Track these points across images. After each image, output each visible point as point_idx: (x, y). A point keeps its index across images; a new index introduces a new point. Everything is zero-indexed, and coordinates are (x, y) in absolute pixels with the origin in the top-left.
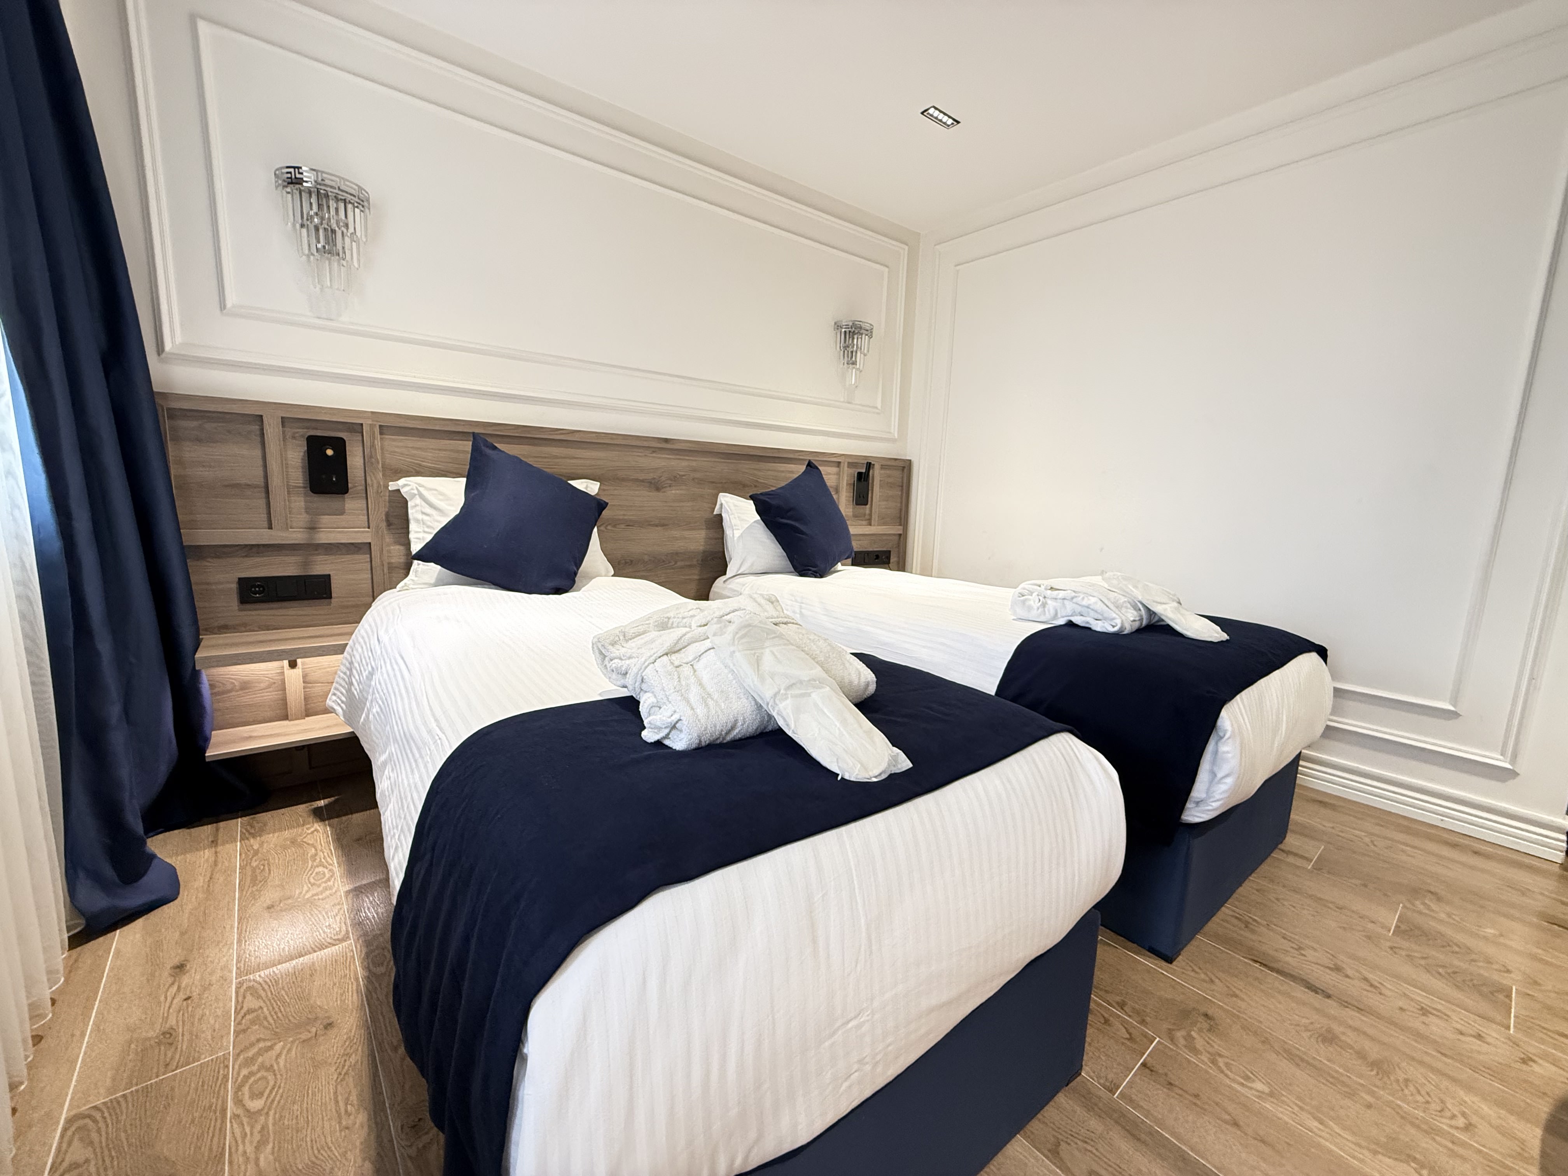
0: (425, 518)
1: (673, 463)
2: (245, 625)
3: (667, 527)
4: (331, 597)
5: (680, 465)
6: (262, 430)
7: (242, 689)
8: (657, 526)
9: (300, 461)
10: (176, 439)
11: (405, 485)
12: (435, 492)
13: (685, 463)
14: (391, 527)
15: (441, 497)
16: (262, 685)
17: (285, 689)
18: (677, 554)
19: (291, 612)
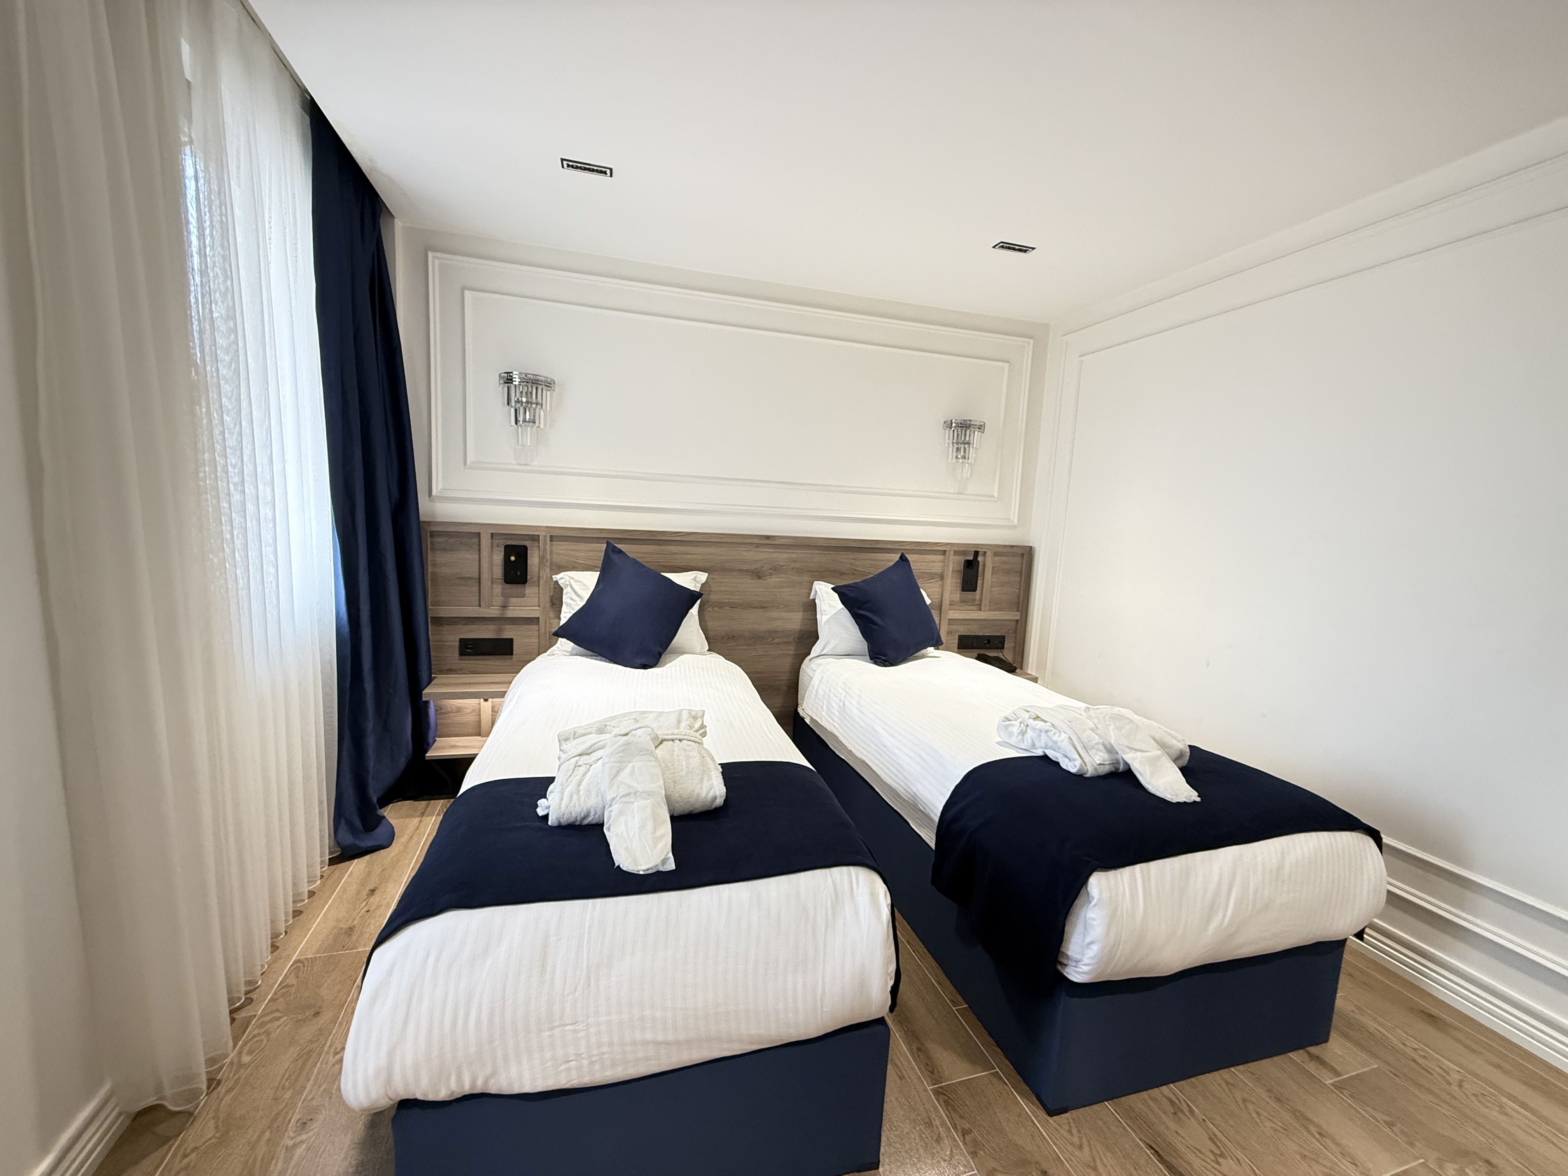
0: (572, 602)
1: (775, 555)
2: (461, 670)
3: (765, 609)
4: (512, 654)
5: (782, 557)
6: (479, 542)
7: (457, 712)
8: (757, 608)
9: (500, 561)
10: (433, 550)
11: (562, 578)
12: (580, 583)
13: (785, 556)
14: (554, 606)
15: (583, 588)
16: (468, 711)
17: (480, 715)
18: (775, 632)
19: (488, 663)
